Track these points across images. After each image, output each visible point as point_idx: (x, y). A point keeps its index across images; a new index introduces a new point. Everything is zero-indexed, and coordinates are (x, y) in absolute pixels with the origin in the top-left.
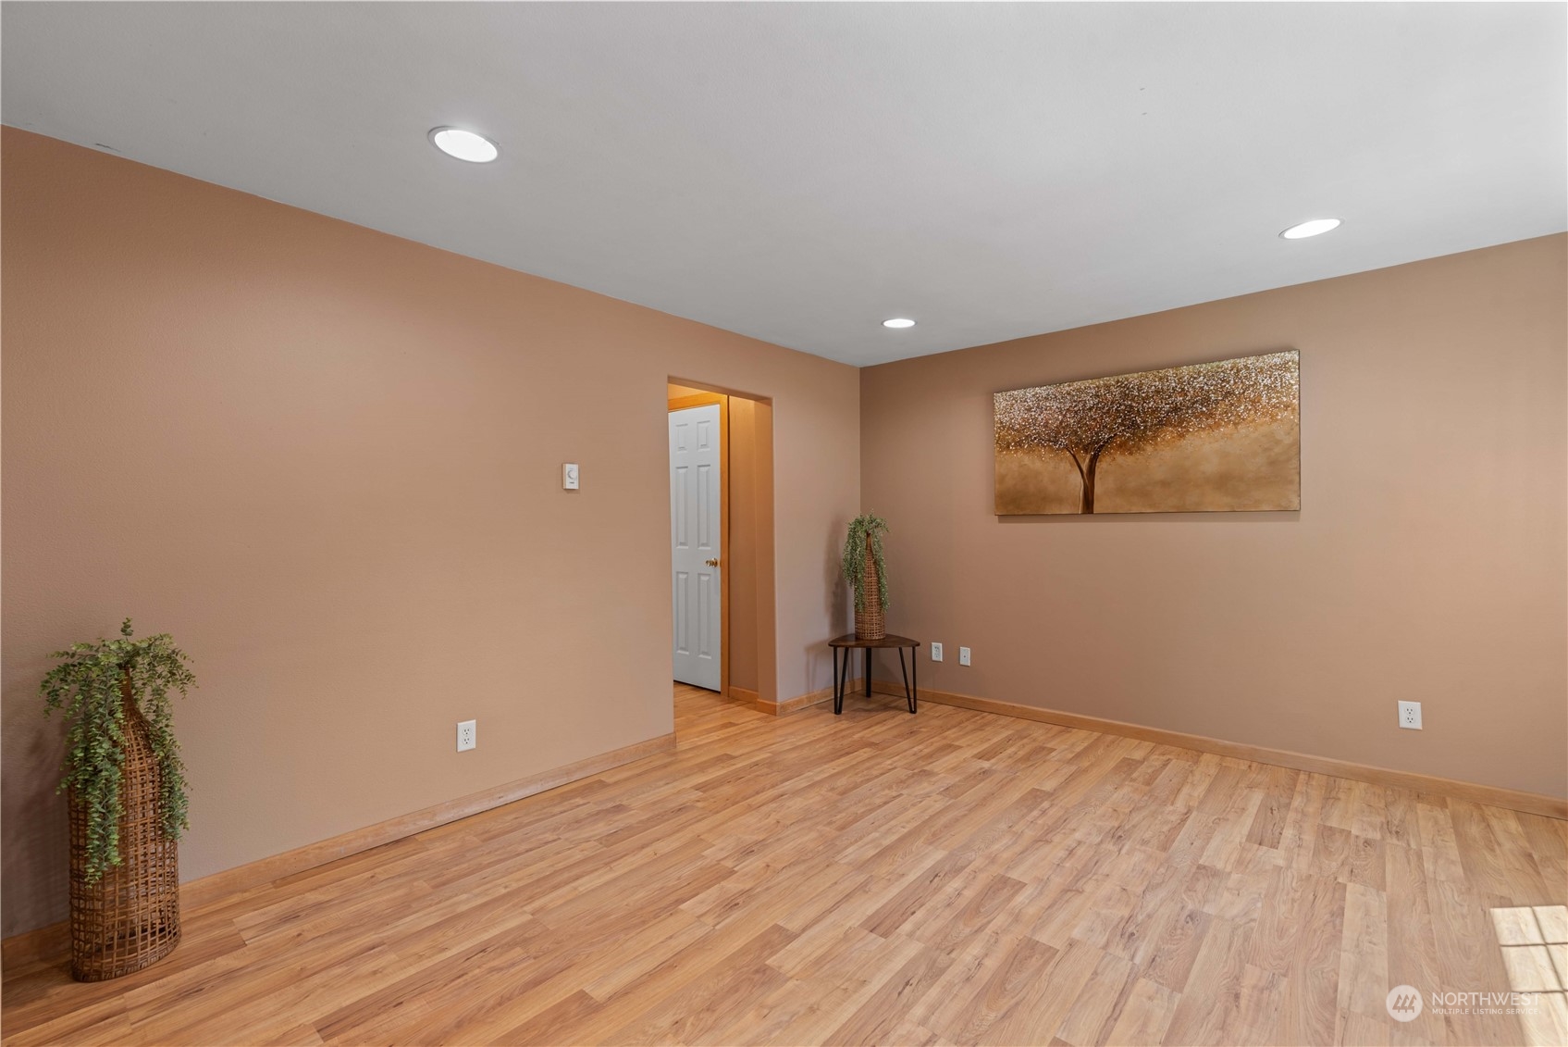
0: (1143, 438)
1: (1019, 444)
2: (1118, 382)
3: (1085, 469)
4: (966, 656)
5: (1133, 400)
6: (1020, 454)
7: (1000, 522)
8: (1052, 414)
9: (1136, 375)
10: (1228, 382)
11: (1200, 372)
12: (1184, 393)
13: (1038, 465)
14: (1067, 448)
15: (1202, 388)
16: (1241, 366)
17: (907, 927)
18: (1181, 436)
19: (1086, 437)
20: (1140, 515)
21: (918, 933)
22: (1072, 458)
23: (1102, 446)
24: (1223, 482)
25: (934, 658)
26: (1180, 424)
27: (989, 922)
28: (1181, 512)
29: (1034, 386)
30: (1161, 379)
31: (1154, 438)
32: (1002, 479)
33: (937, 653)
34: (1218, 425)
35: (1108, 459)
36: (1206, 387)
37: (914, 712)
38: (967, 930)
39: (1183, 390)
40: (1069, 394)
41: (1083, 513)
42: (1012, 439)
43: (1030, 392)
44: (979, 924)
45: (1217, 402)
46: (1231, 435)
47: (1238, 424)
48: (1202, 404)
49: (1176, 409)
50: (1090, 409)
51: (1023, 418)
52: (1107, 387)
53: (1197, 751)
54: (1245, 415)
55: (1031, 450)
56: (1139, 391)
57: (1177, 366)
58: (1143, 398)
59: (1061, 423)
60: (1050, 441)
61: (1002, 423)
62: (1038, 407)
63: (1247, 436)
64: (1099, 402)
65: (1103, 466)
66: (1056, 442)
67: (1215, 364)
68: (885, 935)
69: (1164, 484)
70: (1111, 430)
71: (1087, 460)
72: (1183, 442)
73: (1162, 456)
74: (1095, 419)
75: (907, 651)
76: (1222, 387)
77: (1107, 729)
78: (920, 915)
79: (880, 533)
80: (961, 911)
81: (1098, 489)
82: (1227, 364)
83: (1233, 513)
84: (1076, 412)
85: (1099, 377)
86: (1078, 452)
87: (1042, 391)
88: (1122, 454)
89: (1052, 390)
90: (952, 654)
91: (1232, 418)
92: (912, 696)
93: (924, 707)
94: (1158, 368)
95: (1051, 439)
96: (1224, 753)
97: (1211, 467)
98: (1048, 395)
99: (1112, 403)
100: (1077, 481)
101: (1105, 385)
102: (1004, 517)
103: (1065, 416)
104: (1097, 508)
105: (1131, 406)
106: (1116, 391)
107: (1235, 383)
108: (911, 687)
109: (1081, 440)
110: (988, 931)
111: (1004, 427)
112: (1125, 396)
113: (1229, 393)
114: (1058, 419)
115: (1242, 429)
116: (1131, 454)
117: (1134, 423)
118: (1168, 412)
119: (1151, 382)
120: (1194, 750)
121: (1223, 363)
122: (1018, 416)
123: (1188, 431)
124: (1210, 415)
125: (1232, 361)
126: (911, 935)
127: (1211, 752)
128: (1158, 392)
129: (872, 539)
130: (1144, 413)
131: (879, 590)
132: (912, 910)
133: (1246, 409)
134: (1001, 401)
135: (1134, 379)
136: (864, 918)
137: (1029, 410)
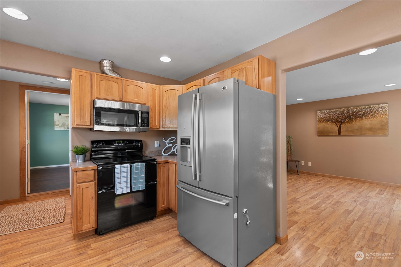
0: (352, 120)
1: (323, 121)
2: (346, 109)
3: (338, 126)
4: (310, 164)
5: (350, 113)
6: (323, 123)
7: (318, 137)
8: (331, 115)
9: (351, 108)
10: (372, 110)
11: (365, 107)
12: (362, 112)
13: (327, 126)
14: (334, 122)
15: (366, 111)
16: (375, 106)
18: (361, 120)
19: (339, 120)
20: (351, 136)
22: (335, 124)
23: (342, 122)
24: (371, 129)
25: (302, 164)
26: (361, 118)
28: (361, 135)
29: (327, 110)
30: (356, 109)
31: (355, 120)
32: (319, 128)
33: (303, 163)
34: (370, 118)
35: (344, 124)
36: (367, 111)
37: (299, 175)
39: (362, 111)
40: (335, 111)
41: (338, 135)
42: (321, 120)
43: (326, 111)
45: (369, 113)
46: (373, 120)
47: (374, 118)
48: (366, 114)
49: (360, 115)
50: (340, 114)
51: (324, 116)
52: (344, 110)
53: (365, 183)
54: (376, 116)
55: (326, 122)
56: (351, 111)
57: (360, 106)
58: (352, 113)
59: (333, 117)
60: (330, 121)
61: (319, 117)
62: (327, 114)
63: (376, 120)
64: (342, 113)
65: (343, 126)
66: (332, 121)
67: (369, 106)
69: (357, 129)
70: (345, 119)
71: (339, 125)
72: (362, 121)
73: (357, 124)
74: (341, 117)
75: (297, 163)
76: (370, 111)
77: (343, 179)
79: (291, 139)
81: (342, 130)
82: (372, 106)
83: (373, 135)
84: (337, 115)
85: (342, 108)
86: (337, 123)
87: (329, 111)
88: (347, 123)
89: (331, 110)
90: (306, 164)
91: (373, 117)
92: (298, 172)
93: (300, 174)
94: (356, 107)
95: (331, 120)
96: (371, 183)
97: (368, 126)
98: (330, 111)
99: (345, 113)
100: (337, 129)
101: (343, 110)
102: (319, 136)
103: (334, 116)
104: (341, 134)
105: (349, 114)
106: (346, 111)
107: (374, 110)
108: (298, 170)
109: (338, 121)
111: (319, 118)
112: (348, 112)
113: (372, 112)
114: (332, 116)
115: (375, 119)
116: (349, 123)
117: (350, 117)
118: (358, 115)
119: (354, 109)
120: (364, 182)
121: (371, 106)
122: (323, 116)
123: (363, 119)
124: (368, 116)
125: (373, 105)
127: (368, 183)
128: (356, 111)
129: (289, 140)
130: (352, 115)
131: (291, 150)
133: (376, 115)
134: (319, 113)
135: (350, 109)
137: (325, 114)
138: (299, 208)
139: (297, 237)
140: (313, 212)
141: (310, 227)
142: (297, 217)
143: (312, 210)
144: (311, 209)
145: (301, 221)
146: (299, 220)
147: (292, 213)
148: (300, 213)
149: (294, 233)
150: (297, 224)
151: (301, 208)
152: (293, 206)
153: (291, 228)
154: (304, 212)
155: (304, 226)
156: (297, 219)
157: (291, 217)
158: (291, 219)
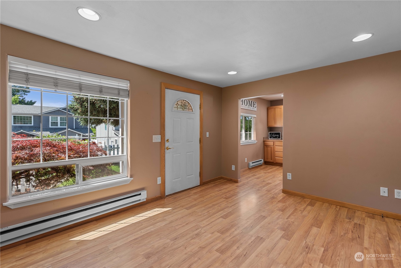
17: (253, 238)
21: (250, 237)
27: (231, 239)
38: (237, 237)
44: (234, 238)
68: (258, 237)
78: (250, 242)
80: (238, 242)
110: (232, 236)
126: (252, 236)
132: (252, 243)
136: (265, 241)
138: (279, 216)
139: (277, 194)
140: (265, 212)
141: (269, 199)
142: (279, 206)
143: (264, 215)
144: (266, 216)
145: (275, 203)
146: (277, 203)
147: (285, 209)
148: (277, 210)
149: (279, 196)
150: (279, 200)
151: (277, 217)
152: (286, 220)
153: (282, 198)
154: (273, 212)
155: (273, 200)
156: (279, 204)
157: (284, 206)
158: (284, 204)
